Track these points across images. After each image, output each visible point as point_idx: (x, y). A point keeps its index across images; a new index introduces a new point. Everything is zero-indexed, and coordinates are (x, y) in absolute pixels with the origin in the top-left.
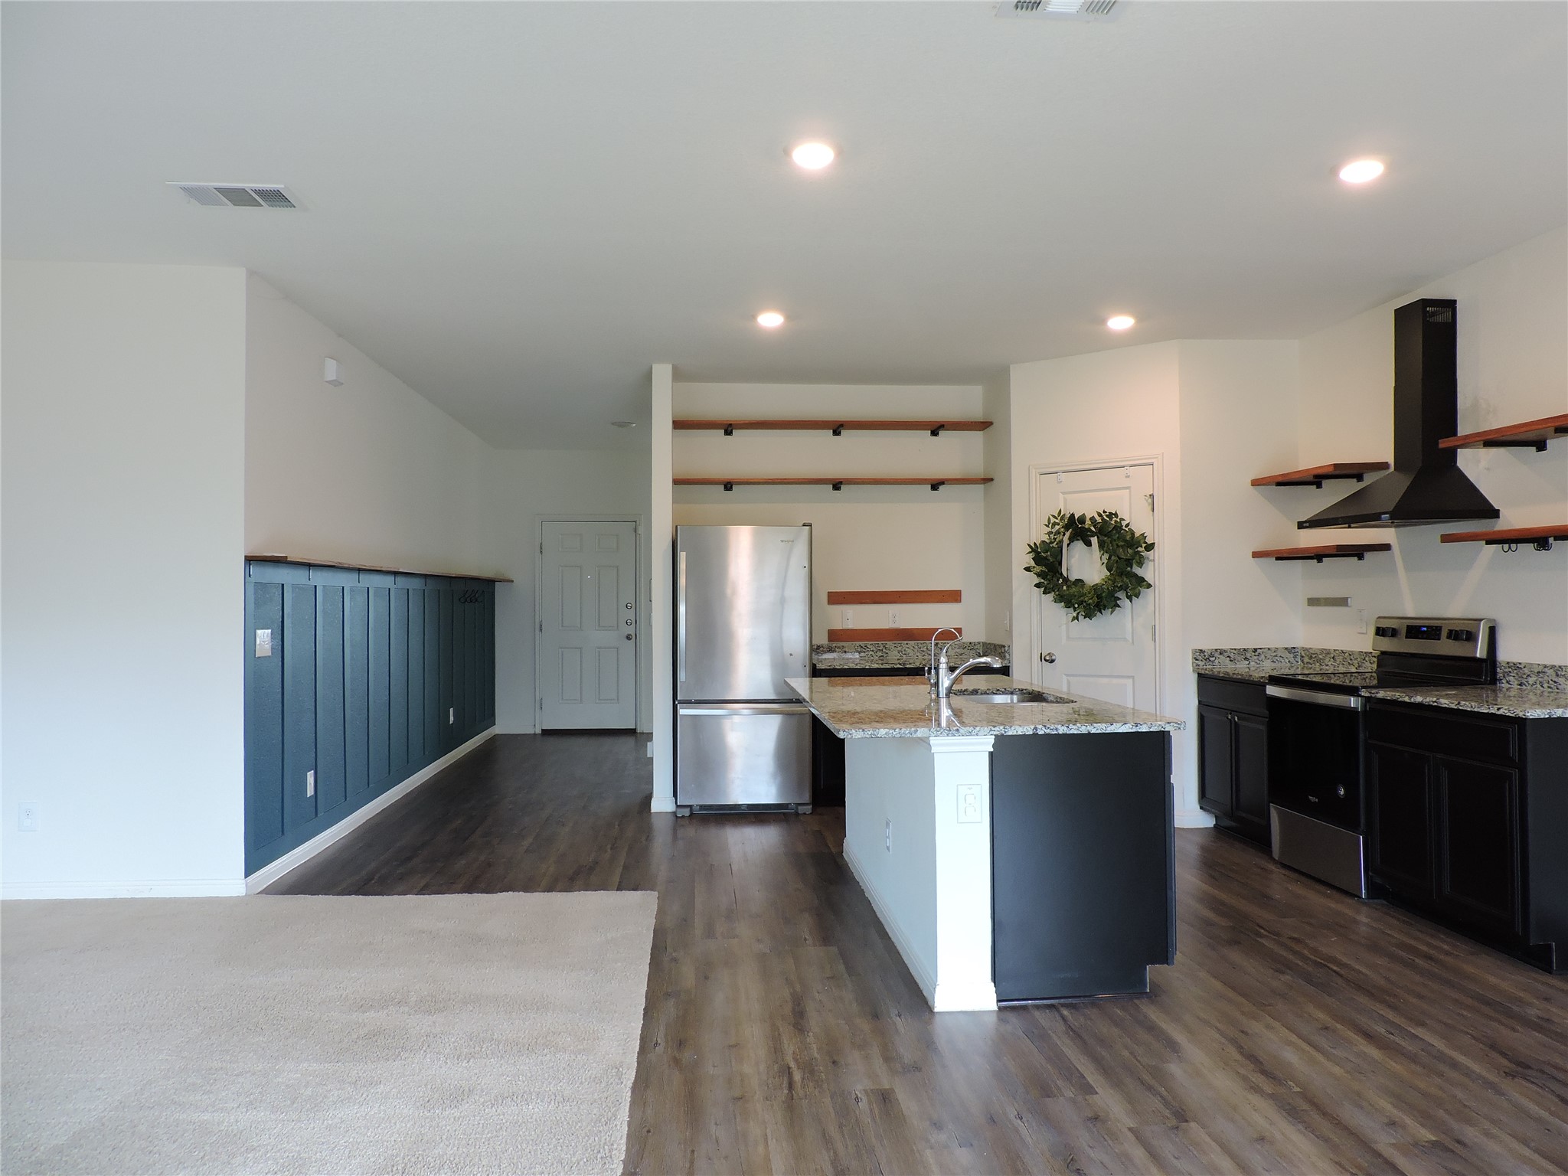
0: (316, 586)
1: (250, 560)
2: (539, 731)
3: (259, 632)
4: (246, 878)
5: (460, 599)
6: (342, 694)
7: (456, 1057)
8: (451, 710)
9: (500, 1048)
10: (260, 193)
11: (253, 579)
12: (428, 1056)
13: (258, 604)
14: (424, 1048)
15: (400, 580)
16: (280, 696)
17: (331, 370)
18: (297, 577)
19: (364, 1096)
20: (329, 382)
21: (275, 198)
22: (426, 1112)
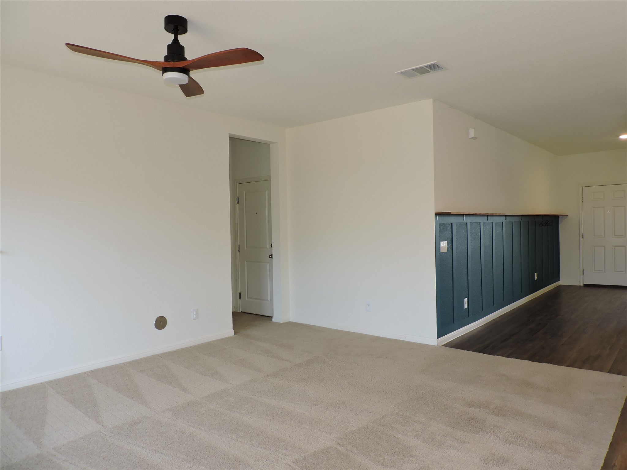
0: (467, 223)
1: (437, 214)
2: (582, 285)
3: (442, 243)
4: (437, 339)
5: (539, 225)
6: (480, 267)
7: (504, 441)
8: (536, 274)
9: (527, 443)
10: (428, 67)
11: (438, 222)
12: (492, 436)
13: (441, 231)
14: (491, 432)
15: (508, 218)
16: (451, 268)
17: (472, 133)
18: (460, 220)
19: (460, 447)
20: (471, 138)
21: (434, 67)
22: (485, 464)
